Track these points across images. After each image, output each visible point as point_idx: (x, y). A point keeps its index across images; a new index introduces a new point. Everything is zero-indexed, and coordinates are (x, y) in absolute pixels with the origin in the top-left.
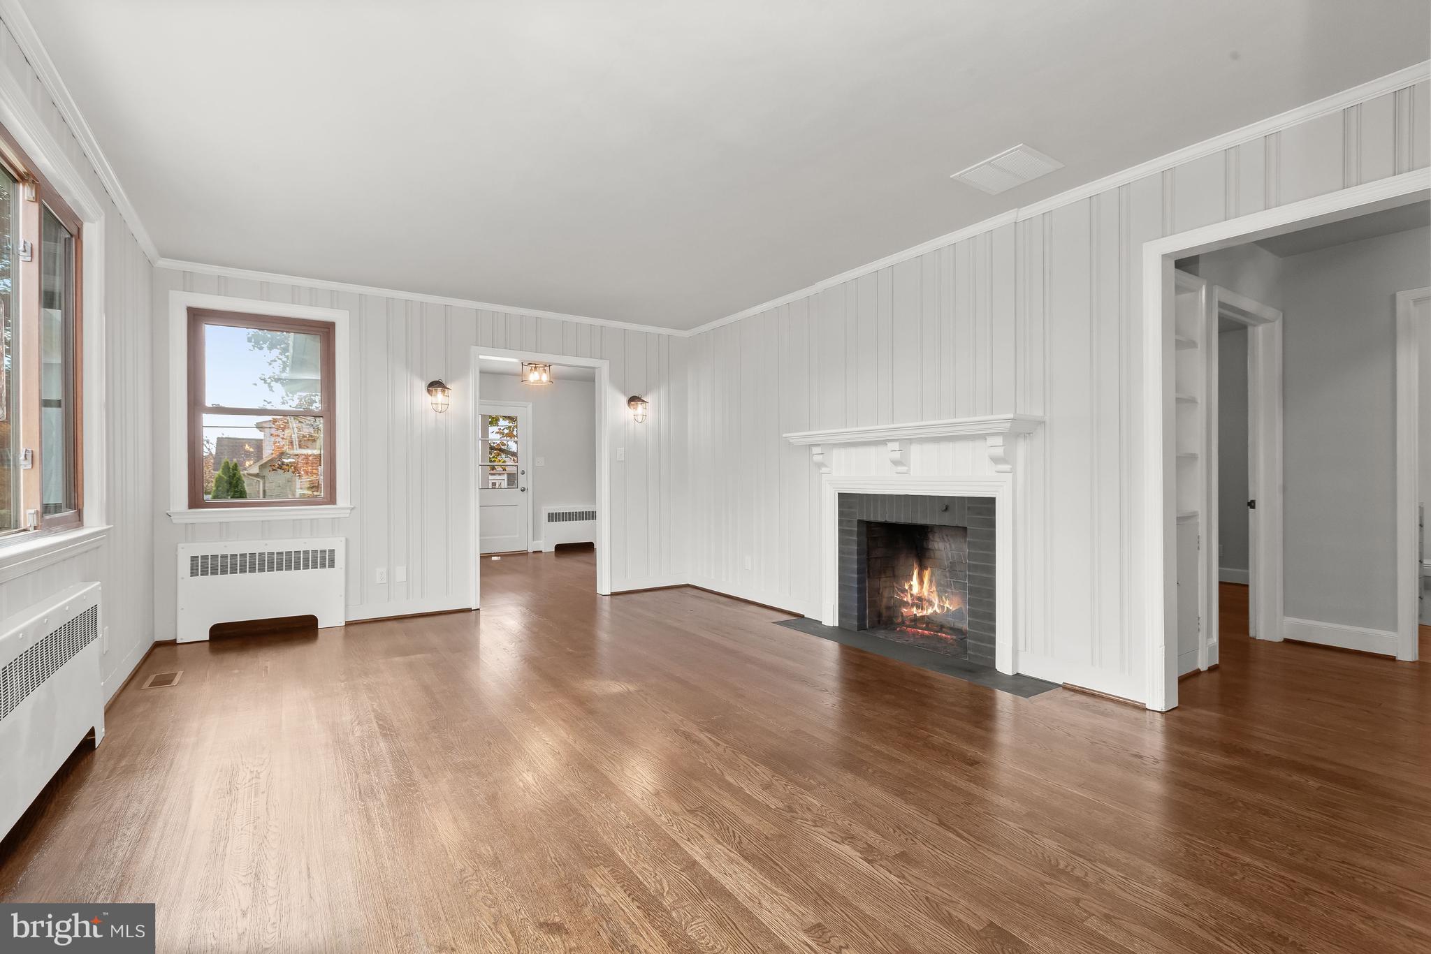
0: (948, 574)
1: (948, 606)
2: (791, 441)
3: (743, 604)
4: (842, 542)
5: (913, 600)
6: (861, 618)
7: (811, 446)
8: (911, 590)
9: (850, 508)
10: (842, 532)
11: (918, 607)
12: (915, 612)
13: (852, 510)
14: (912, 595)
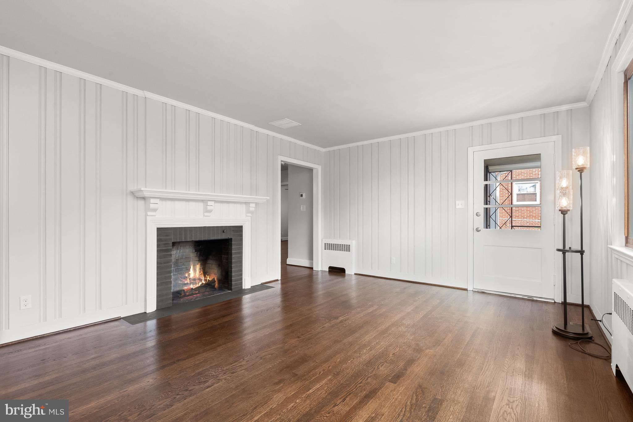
1: (208, 279)
4: (159, 257)
10: (160, 251)
11: (193, 284)
12: (192, 287)
13: (168, 237)
14: (190, 279)
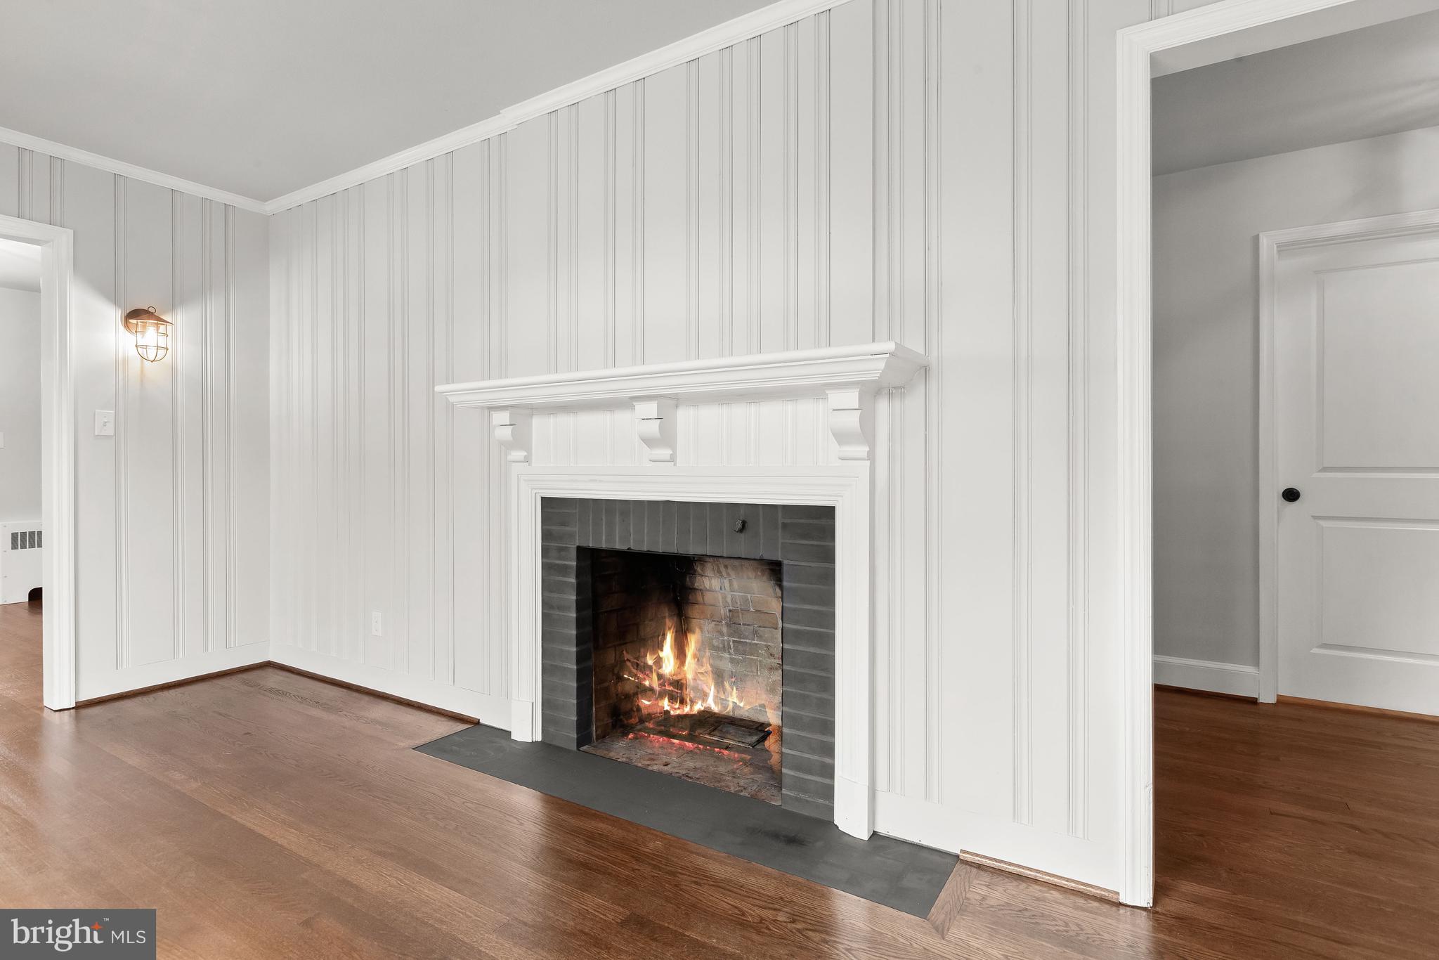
0: (725, 630)
2: (451, 399)
3: (366, 698)
4: (548, 587)
5: (662, 685)
6: (583, 725)
7: (491, 408)
8: (660, 667)
9: (563, 524)
10: (548, 569)
12: (667, 708)
13: (567, 529)
14: (660, 677)
